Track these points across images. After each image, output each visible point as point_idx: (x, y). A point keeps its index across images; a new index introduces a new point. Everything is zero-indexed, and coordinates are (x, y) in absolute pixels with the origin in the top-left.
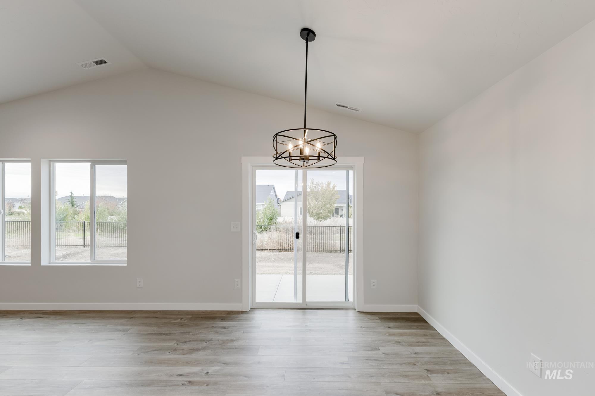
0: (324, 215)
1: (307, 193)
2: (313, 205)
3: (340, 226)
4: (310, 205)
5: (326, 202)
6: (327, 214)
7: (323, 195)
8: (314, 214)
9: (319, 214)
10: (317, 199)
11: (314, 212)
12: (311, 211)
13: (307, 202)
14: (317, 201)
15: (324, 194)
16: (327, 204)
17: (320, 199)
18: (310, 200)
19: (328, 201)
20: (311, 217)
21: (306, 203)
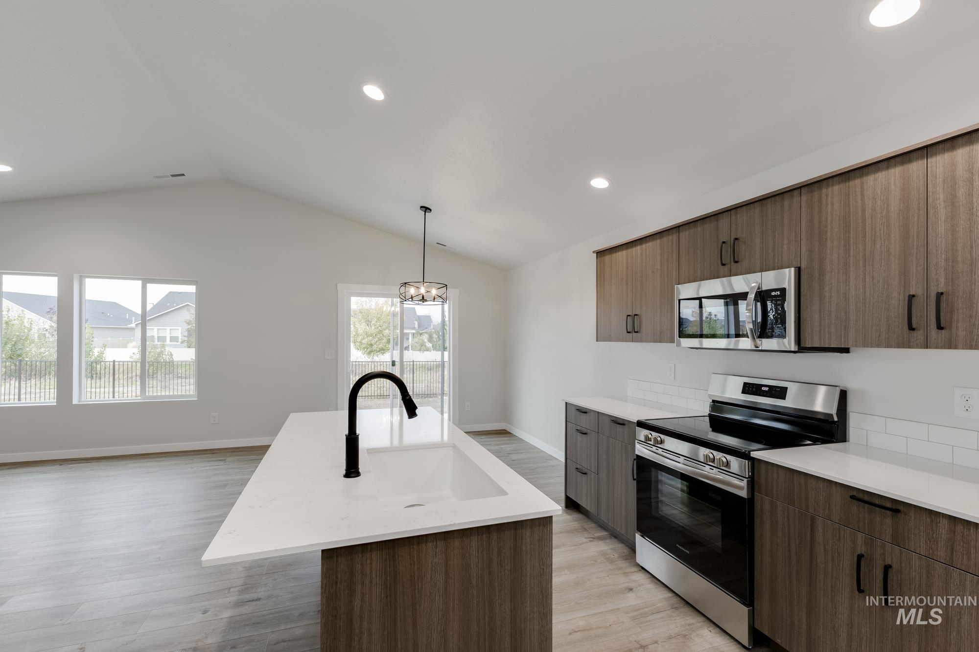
0: (381, 346)
1: (352, 312)
2: (362, 331)
3: (413, 362)
4: (357, 331)
5: (384, 327)
6: (385, 346)
7: (379, 316)
8: (364, 346)
9: (371, 345)
10: (368, 323)
11: (364, 341)
12: (359, 340)
13: (352, 326)
14: (368, 325)
15: (381, 314)
16: (385, 330)
17: (373, 322)
18: (356, 323)
19: (386, 325)
20: (358, 349)
21: (350, 328)
